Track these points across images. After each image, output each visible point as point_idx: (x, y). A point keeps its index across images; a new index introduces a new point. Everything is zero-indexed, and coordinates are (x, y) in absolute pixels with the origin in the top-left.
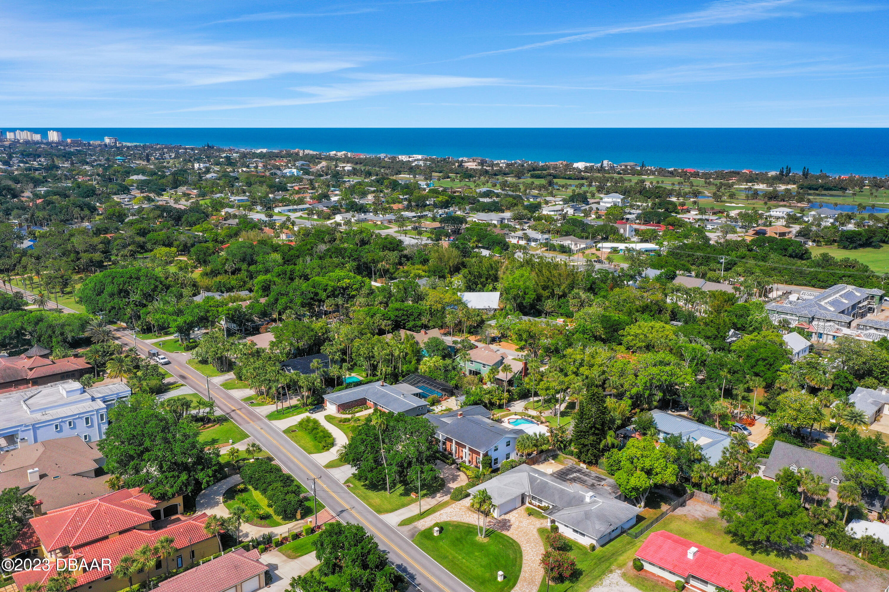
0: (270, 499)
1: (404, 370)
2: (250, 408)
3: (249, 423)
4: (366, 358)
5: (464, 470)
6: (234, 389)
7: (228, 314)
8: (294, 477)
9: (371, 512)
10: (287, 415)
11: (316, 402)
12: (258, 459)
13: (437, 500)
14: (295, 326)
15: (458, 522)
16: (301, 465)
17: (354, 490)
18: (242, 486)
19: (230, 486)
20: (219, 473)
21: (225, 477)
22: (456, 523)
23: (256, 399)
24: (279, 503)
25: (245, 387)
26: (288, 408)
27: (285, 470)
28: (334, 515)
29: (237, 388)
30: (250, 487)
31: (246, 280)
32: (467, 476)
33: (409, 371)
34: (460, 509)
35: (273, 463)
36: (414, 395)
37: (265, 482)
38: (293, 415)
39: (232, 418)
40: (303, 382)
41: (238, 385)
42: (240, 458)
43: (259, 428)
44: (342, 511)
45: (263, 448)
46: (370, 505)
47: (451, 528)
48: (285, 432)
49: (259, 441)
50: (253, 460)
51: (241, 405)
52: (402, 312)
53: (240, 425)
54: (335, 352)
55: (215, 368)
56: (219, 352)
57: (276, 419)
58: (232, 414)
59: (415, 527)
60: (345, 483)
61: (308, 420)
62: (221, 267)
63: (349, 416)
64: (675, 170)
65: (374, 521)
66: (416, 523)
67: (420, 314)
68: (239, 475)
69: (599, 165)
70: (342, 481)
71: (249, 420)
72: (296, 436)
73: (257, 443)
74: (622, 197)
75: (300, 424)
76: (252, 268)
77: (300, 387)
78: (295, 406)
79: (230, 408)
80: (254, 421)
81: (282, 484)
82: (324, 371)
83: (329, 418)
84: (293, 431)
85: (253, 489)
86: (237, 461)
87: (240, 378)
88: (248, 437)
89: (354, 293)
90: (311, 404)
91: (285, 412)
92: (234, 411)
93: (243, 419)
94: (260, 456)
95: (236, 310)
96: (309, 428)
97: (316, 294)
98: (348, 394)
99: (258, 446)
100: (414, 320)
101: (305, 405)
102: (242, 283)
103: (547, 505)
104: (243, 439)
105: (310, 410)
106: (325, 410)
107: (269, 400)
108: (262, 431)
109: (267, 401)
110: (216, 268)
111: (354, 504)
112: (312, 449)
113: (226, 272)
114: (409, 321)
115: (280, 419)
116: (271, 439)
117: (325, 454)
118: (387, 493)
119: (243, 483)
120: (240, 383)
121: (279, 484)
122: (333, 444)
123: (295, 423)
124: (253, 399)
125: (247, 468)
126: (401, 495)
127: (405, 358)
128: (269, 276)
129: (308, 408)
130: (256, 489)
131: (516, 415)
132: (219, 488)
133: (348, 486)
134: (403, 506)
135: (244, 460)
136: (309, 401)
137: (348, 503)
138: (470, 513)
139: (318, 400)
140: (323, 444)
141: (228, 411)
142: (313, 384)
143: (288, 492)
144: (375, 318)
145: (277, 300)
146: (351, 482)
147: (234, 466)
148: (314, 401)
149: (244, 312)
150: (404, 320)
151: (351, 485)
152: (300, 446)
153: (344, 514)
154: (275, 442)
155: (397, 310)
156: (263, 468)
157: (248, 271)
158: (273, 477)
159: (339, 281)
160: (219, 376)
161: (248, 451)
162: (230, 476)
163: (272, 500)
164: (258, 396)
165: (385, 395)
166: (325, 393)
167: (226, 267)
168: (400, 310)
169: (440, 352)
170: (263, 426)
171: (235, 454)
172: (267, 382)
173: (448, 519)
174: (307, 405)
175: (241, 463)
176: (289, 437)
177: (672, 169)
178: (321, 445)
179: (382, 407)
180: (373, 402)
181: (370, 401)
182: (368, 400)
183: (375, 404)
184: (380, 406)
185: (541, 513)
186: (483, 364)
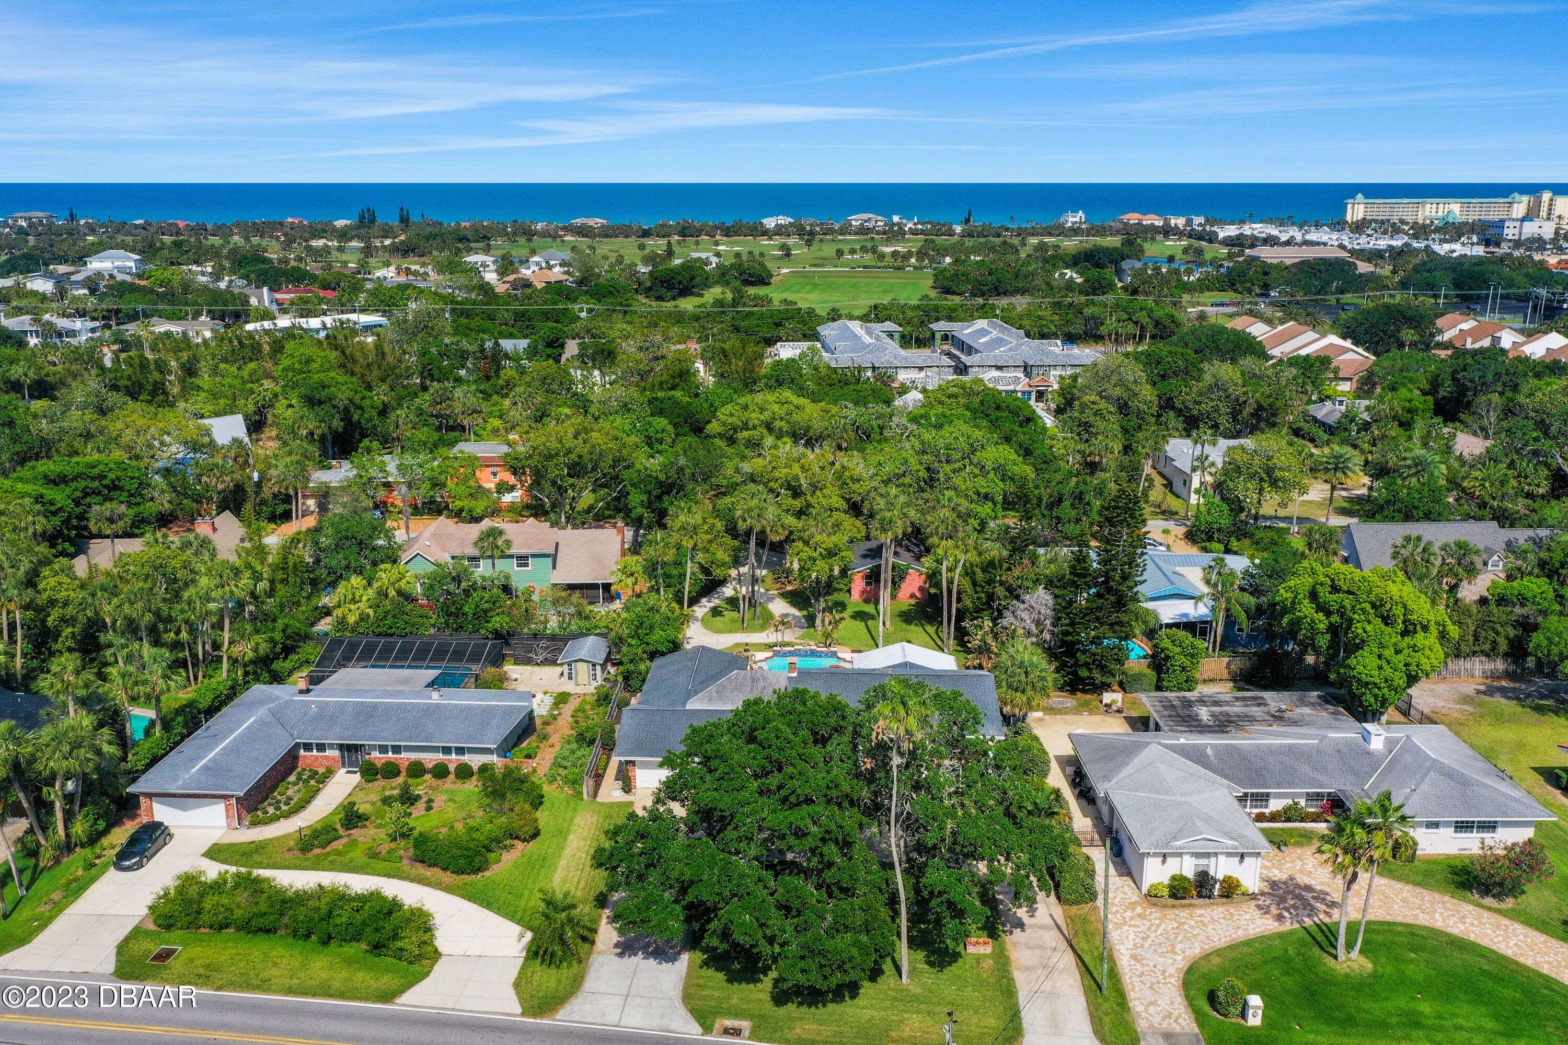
11: (102, 825)
13: (1042, 928)
17: (776, 1031)
34: (1142, 917)
48: (128, 973)
66: (1142, 1023)
70: (686, 1027)
72: (207, 969)
74: (137, 257)
84: (162, 957)
98: (234, 749)
103: (1289, 802)
106: (171, 836)
112: (363, 979)
118: (900, 981)
126: (934, 964)
136: (78, 827)
165: (367, 714)
176: (181, 983)
179: (397, 749)
180: (341, 747)
181: (321, 747)
182: (308, 747)
183: (350, 751)
184: (383, 749)
185: (1292, 829)
186: (519, 558)
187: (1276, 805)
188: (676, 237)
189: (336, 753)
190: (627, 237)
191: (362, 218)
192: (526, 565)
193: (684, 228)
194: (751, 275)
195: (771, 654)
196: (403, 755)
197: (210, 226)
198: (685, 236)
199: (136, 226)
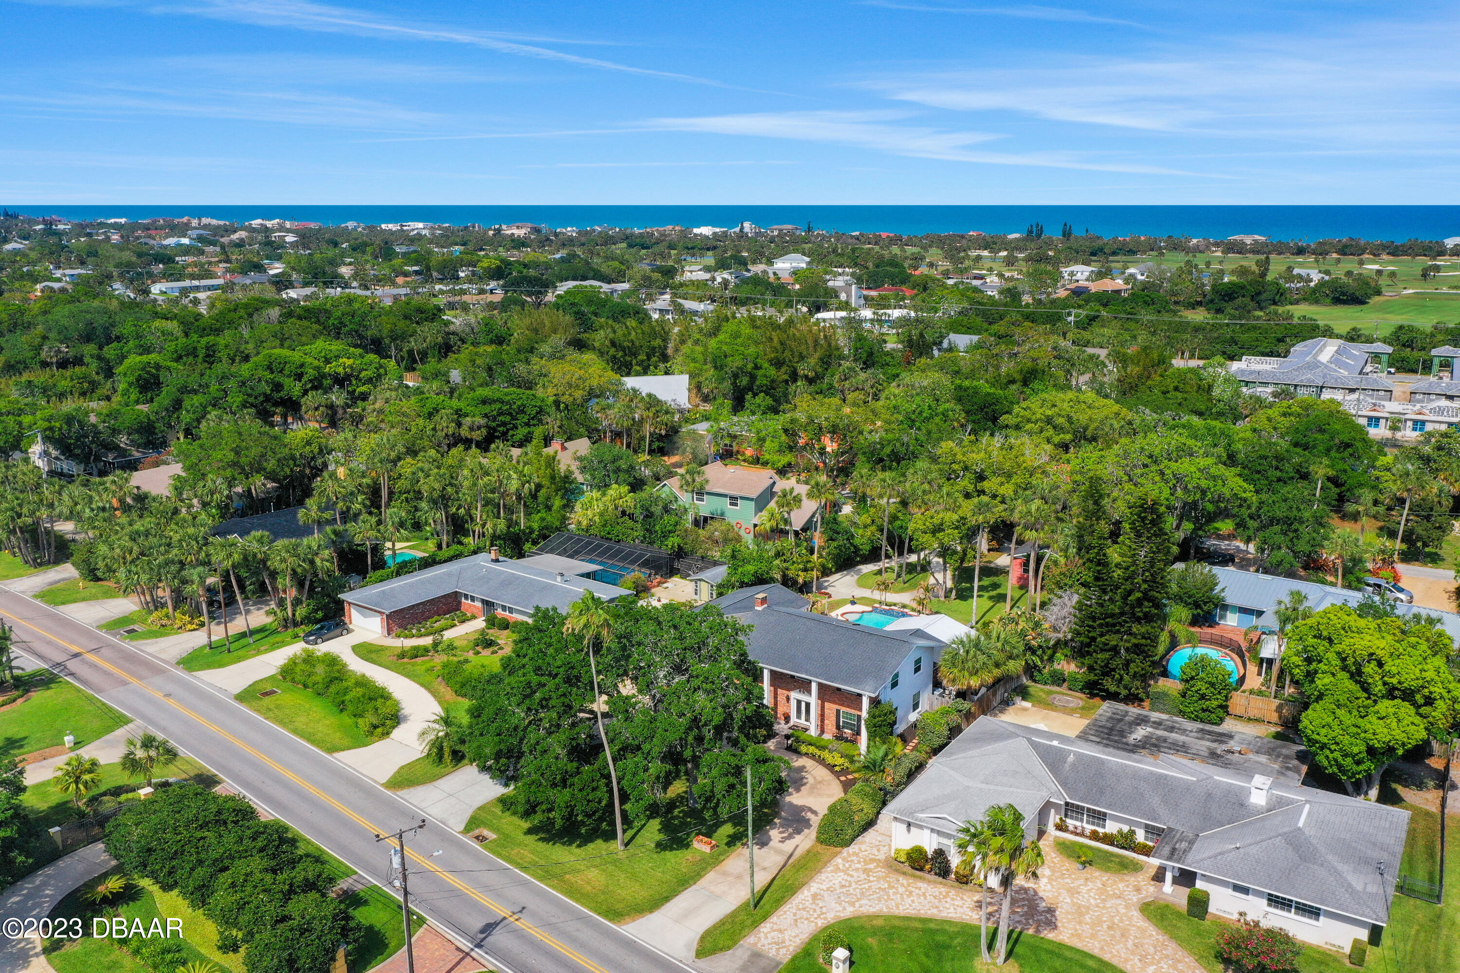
0: (227, 919)
1: (535, 526)
2: (129, 646)
3: (124, 683)
4: (435, 502)
5: (812, 749)
6: (75, 601)
7: (51, 429)
8: (296, 827)
9: (582, 918)
10: (241, 653)
11: (320, 614)
12: (166, 784)
13: (778, 852)
14: (240, 434)
15: (887, 918)
16: (313, 791)
17: (502, 846)
18: (114, 884)
19: (71, 885)
20: (23, 851)
21: (52, 855)
22: (880, 922)
23: (145, 621)
24: (265, 936)
25: (109, 595)
26: (243, 635)
27: (266, 813)
28: (465, 944)
29: (84, 600)
30: (145, 883)
31: (96, 378)
32: (831, 767)
33: (546, 528)
34: (866, 871)
35: (217, 790)
36: (582, 575)
37: (200, 862)
38: (259, 652)
39: (72, 674)
40: (283, 560)
41: (86, 593)
42: (103, 788)
43: (159, 696)
44: (489, 928)
45: (182, 750)
46: (572, 892)
47: (872, 941)
48: (242, 697)
49: (163, 730)
50: (149, 790)
51: (98, 638)
52: (498, 406)
53: (99, 691)
54: (352, 493)
55: (19, 560)
56: (25, 511)
57: (209, 666)
58: (72, 665)
59: (756, 955)
60: (467, 830)
61: (309, 659)
62: (30, 354)
63: (427, 641)
64: (862, 235)
65: (610, 949)
66: (751, 940)
67: (541, 411)
68: (101, 846)
69: (737, 229)
70: (456, 825)
71: (125, 676)
72: (278, 707)
73: (160, 736)
74: (808, 259)
75: (287, 672)
76: (110, 351)
77: (273, 575)
78: (262, 630)
79: (65, 650)
80: (140, 678)
81: (266, 863)
82: (335, 533)
83: (365, 651)
84: (266, 694)
85: (155, 889)
86: (94, 799)
87: (92, 574)
88: (128, 721)
89: (363, 389)
90: (308, 620)
91: (233, 647)
92: (76, 655)
93: (106, 673)
94: (172, 774)
95: (69, 420)
96: (318, 678)
97: (278, 387)
98: (412, 585)
99: (165, 743)
100: (528, 424)
101: (289, 623)
102: (86, 385)
103: (1126, 829)
104: (109, 730)
105: (310, 634)
106: (349, 631)
107: (180, 618)
108: (171, 702)
109: (178, 623)
110: (19, 358)
111: (523, 897)
112: (336, 737)
113: (45, 364)
114: (515, 427)
115: (221, 665)
116: (201, 721)
117: (379, 747)
118: (617, 845)
119: (118, 870)
120: (94, 588)
121: (257, 863)
122: (395, 718)
123: (272, 671)
124: (133, 622)
125: (129, 820)
126: (661, 846)
127: (534, 496)
128: (153, 357)
129: (301, 631)
130: (166, 888)
131: (853, 603)
132: (28, 897)
133: (480, 839)
134: (684, 882)
135: (117, 791)
136: (301, 612)
137: (498, 895)
138: (902, 879)
139: (325, 607)
140: (370, 718)
141: (59, 658)
142: (312, 562)
143: (291, 891)
144: (437, 418)
145: (177, 405)
146: (485, 825)
147: (82, 815)
148: (316, 611)
149: (94, 426)
150: (504, 424)
151: (486, 832)
152: (295, 732)
153: (498, 938)
154: (214, 728)
155: (484, 402)
156: (189, 814)
157: (99, 358)
158: (229, 839)
159: (328, 361)
160: (31, 575)
161: (131, 763)
162: (68, 849)
163: (236, 925)
164: (150, 612)
165: (509, 582)
166: (342, 588)
167: (43, 355)
168: (494, 401)
169: (622, 476)
170: (170, 687)
171: (87, 777)
172: (174, 568)
173: (848, 912)
174: (296, 625)
175: (109, 804)
176: (257, 711)
177: (857, 233)
178: (363, 724)
179: (511, 610)
180: (483, 601)
181: (473, 599)
182: (466, 597)
183: (488, 604)
184: (504, 608)
185: (1112, 854)
186: (731, 498)
187: (1111, 827)
188: (1335, 255)
189: (479, 604)
190: (1280, 254)
191: (1030, 232)
192: (736, 505)
193: (1345, 246)
194: (1344, 294)
195: (870, 609)
196: (514, 615)
197: (905, 237)
198: (1345, 254)
199: (852, 237)
